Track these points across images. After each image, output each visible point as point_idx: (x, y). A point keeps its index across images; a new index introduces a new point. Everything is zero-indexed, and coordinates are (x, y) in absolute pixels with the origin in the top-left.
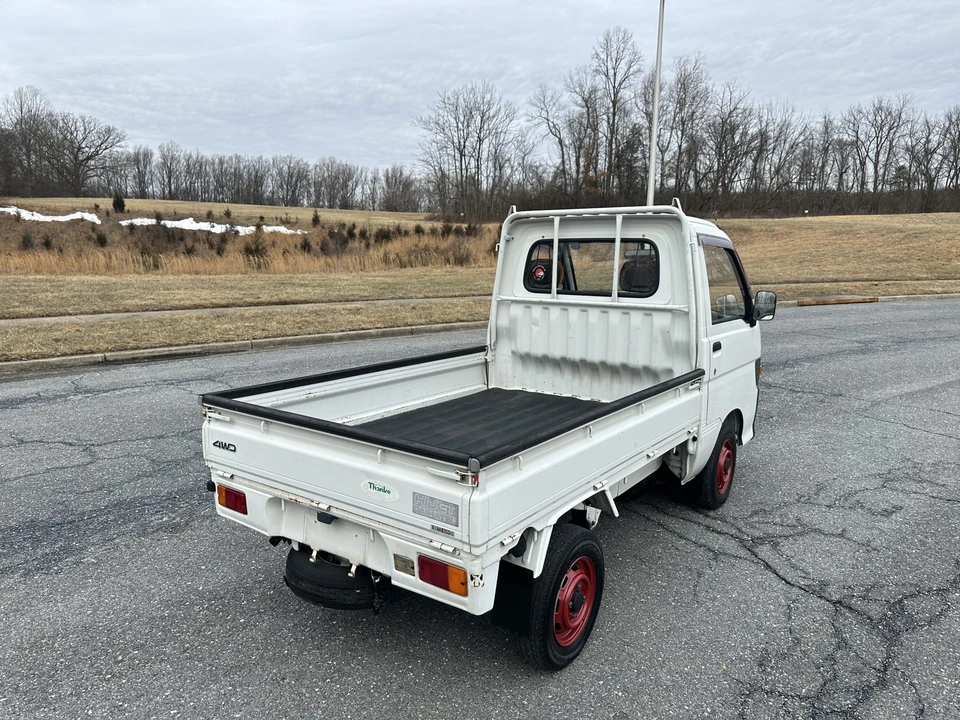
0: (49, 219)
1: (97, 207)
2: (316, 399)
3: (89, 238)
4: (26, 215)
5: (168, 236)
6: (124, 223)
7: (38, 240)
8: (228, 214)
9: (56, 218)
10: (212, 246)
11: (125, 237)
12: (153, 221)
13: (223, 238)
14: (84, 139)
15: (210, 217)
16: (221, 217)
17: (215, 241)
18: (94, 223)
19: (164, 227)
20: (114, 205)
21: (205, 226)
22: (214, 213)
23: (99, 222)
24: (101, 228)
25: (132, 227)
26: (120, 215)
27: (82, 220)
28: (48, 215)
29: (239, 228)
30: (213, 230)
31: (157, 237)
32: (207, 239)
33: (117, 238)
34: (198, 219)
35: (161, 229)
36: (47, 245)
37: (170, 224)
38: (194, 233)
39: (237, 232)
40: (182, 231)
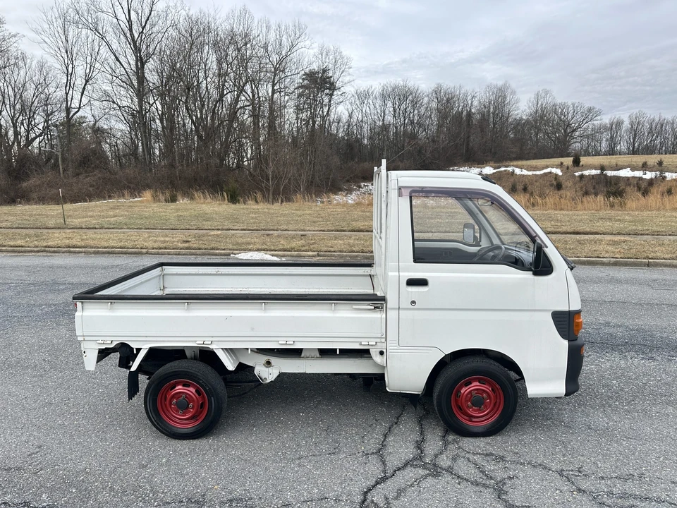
0: (530, 173)
1: (562, 163)
2: (222, 275)
3: (551, 185)
4: (518, 171)
5: (607, 182)
6: (577, 174)
7: (520, 187)
8: (660, 163)
9: (535, 173)
10: (639, 189)
11: (575, 184)
12: (598, 172)
13: (651, 182)
14: (572, 118)
15: (645, 167)
16: (654, 166)
17: (643, 185)
18: (556, 175)
19: (606, 175)
20: (573, 162)
21: (638, 174)
22: (648, 163)
23: (560, 174)
24: (561, 178)
25: (582, 177)
26: (576, 168)
27: (550, 173)
28: (531, 171)
29: (667, 174)
30: (644, 177)
31: (598, 183)
32: (637, 184)
33: (569, 185)
34: (633, 169)
35: (602, 177)
36: (525, 189)
37: (610, 173)
38: (628, 179)
39: (665, 177)
40: (618, 178)
